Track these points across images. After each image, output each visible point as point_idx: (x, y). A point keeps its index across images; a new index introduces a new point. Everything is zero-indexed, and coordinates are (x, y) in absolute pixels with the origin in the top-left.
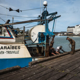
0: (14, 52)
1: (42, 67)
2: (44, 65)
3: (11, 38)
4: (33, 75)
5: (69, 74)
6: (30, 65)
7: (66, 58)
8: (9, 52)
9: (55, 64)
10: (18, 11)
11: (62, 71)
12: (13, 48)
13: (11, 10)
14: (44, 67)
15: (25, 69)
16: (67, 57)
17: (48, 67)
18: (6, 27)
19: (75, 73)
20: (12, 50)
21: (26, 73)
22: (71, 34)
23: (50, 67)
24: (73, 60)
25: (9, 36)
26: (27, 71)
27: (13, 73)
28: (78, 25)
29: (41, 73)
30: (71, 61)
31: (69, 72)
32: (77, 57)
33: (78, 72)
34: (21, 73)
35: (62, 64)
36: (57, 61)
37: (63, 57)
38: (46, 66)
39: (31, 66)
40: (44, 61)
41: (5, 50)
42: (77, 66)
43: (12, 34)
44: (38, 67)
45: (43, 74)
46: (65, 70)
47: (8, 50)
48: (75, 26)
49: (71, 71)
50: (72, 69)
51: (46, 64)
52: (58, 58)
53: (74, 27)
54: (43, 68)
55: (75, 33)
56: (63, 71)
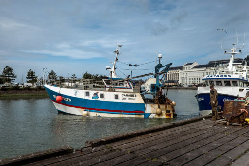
0: (132, 99)
1: (112, 151)
2: (116, 148)
3: (130, 88)
4: (97, 162)
5: (165, 164)
6: (90, 146)
7: (159, 136)
8: (129, 99)
9: (138, 147)
10: (136, 66)
11: (152, 159)
12: (132, 95)
13: (130, 65)
14: (117, 151)
15: (81, 152)
16: (163, 135)
17: (125, 152)
18: (127, 80)
19: (177, 163)
20: (131, 97)
21: (85, 159)
22: (173, 84)
23: (127, 151)
24: (175, 141)
25: (129, 87)
26: (84, 156)
27: (61, 158)
28: (191, 64)
29: (111, 161)
30: (171, 143)
31: (167, 162)
32: (184, 135)
33: (184, 162)
34: (75, 158)
35: (153, 147)
36: (142, 141)
37: (154, 134)
38: (120, 150)
39: (91, 148)
40: (114, 139)
41: (127, 97)
42: (183, 151)
43: (131, 85)
44: (104, 151)
45: (116, 162)
46: (158, 158)
47: (129, 97)
48: (183, 66)
49: (169, 161)
50: (172, 157)
51: (120, 147)
52: (143, 136)
53: (181, 68)
54: (115, 153)
55: (183, 83)
56: (155, 160)
